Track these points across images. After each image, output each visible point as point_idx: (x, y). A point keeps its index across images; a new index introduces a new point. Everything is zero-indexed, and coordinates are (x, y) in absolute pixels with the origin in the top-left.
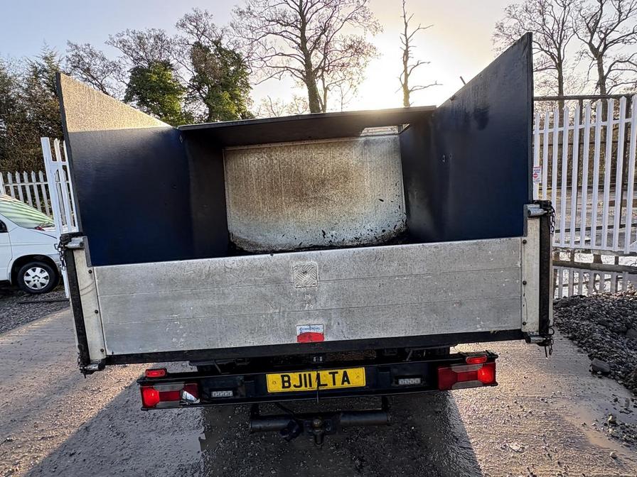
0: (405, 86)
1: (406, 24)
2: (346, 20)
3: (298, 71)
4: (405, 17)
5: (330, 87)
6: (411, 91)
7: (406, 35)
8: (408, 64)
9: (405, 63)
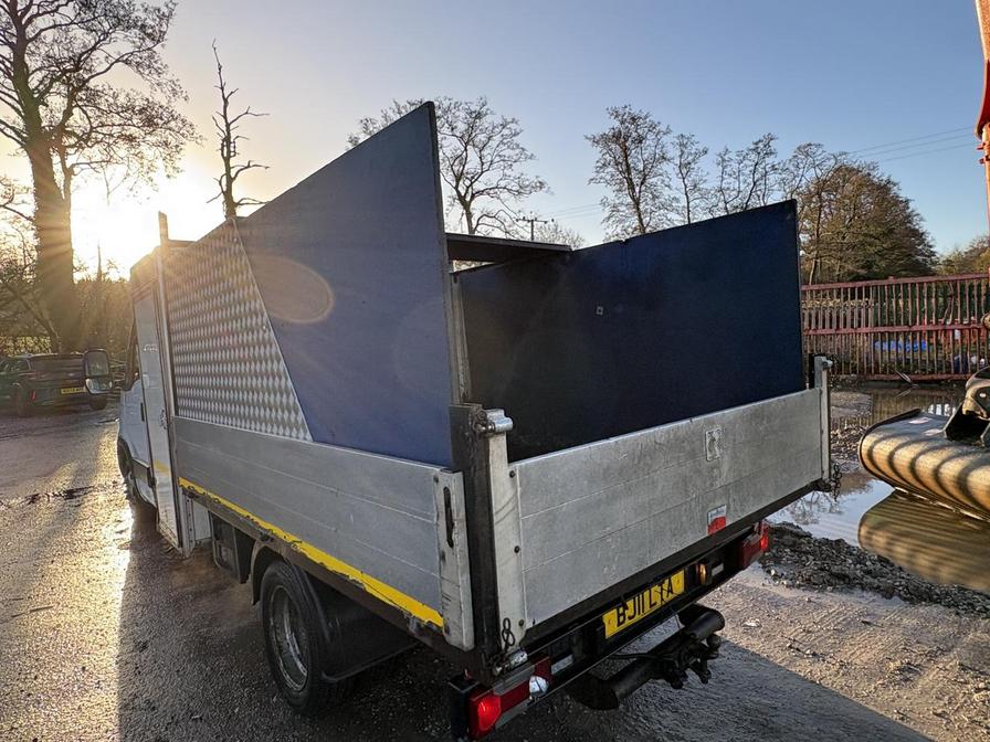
0: (228, 194)
1: (226, 101)
2: (117, 61)
3: (13, 128)
4: (222, 89)
5: (76, 170)
6: (239, 204)
7: (225, 117)
8: (233, 162)
9: (227, 160)
